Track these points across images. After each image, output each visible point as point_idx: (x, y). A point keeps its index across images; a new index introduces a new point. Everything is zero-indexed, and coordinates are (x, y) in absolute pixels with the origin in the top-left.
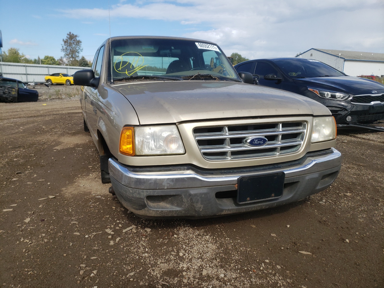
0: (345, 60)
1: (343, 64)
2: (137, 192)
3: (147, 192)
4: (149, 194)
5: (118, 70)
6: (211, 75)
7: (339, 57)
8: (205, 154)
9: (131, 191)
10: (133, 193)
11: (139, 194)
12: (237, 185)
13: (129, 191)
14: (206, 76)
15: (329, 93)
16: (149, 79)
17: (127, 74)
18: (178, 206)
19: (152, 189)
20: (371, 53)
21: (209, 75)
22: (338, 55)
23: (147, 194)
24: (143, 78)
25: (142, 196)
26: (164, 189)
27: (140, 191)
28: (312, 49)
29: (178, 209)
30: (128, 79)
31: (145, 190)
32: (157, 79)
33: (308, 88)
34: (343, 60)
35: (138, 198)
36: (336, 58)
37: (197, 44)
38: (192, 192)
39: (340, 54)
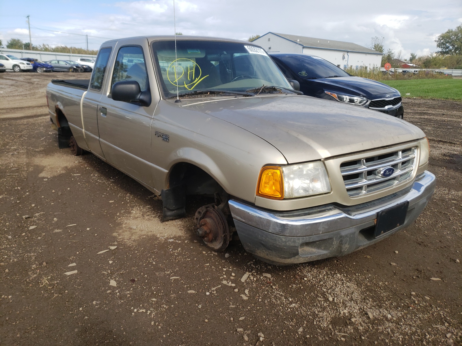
0: (304, 47)
1: (301, 51)
2: (292, 240)
3: (303, 239)
4: (305, 241)
5: (174, 82)
6: (276, 87)
7: (297, 43)
8: (348, 190)
9: (284, 240)
10: (286, 242)
11: (294, 242)
12: (376, 220)
13: (281, 239)
14: (270, 89)
15: (347, 97)
16: (215, 94)
17: (187, 88)
18: (324, 249)
19: (308, 236)
20: (328, 40)
21: (273, 88)
22: (297, 41)
23: (303, 241)
24: (209, 93)
25: (297, 244)
26: (319, 234)
27: (296, 239)
28: (270, 32)
29: (325, 252)
30: (190, 95)
31: (301, 237)
32: (223, 94)
33: (325, 91)
34: (301, 47)
35: (292, 246)
36: (294, 44)
37: (246, 47)
38: (344, 233)
39: (298, 40)
